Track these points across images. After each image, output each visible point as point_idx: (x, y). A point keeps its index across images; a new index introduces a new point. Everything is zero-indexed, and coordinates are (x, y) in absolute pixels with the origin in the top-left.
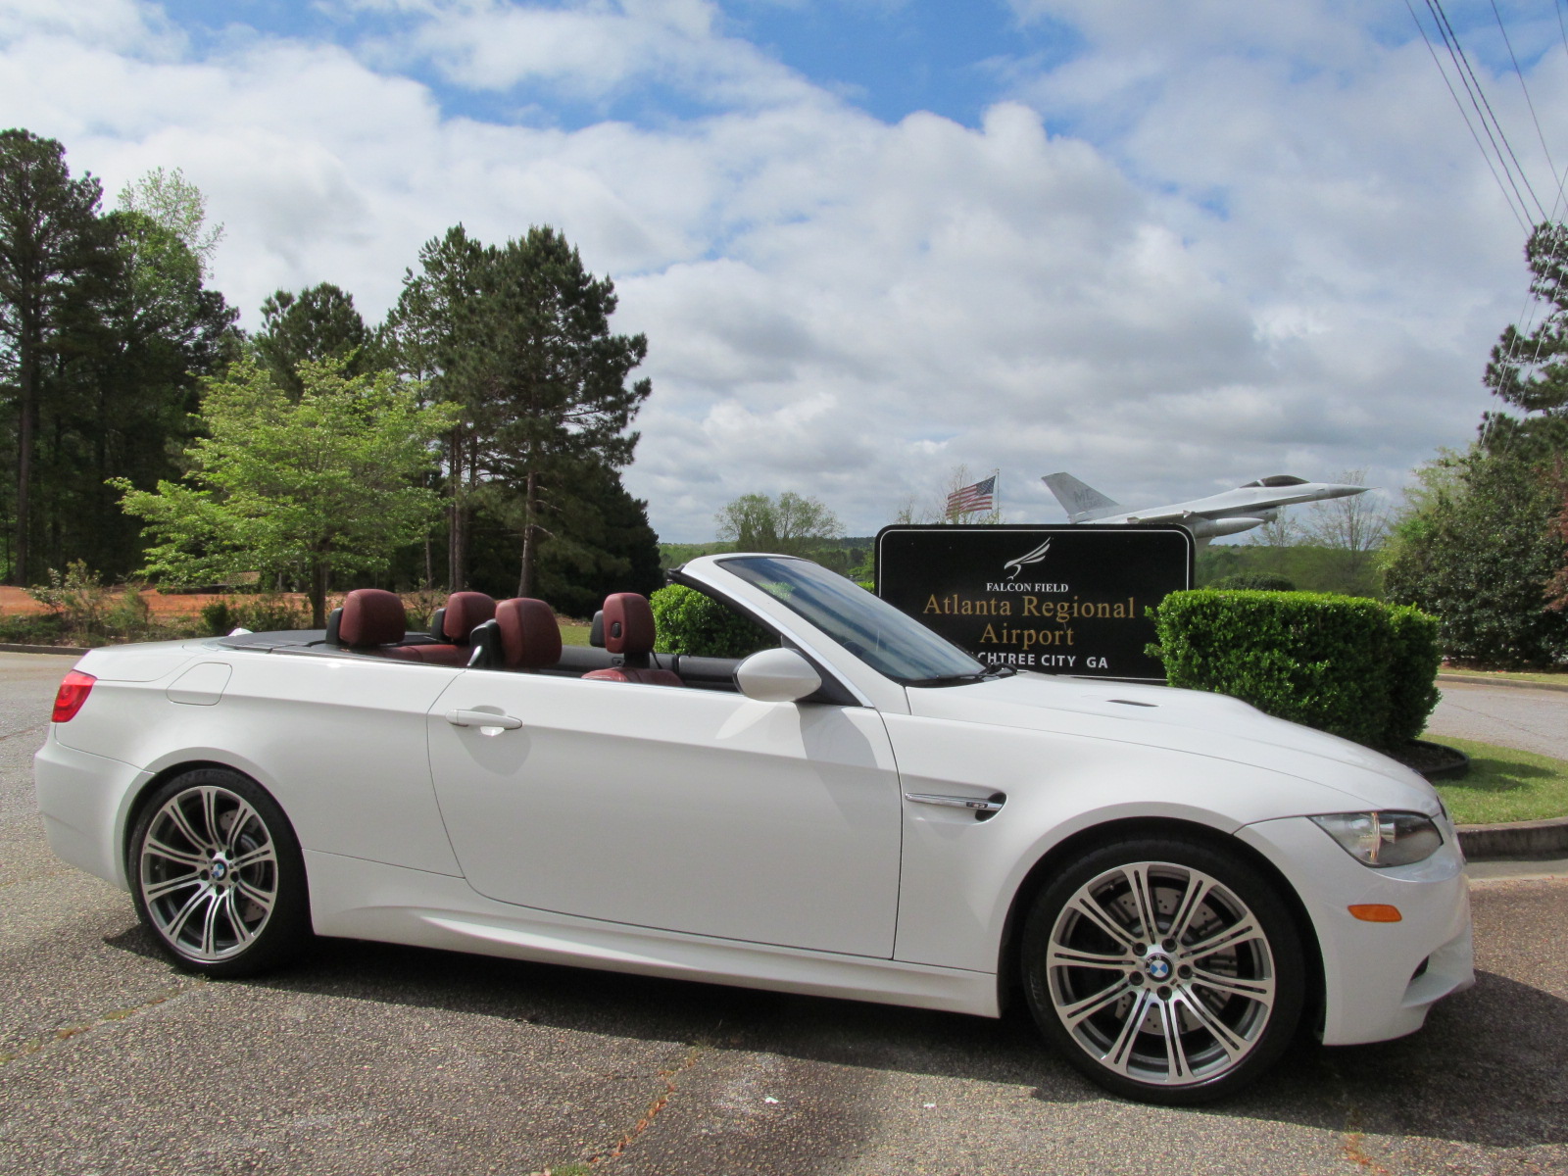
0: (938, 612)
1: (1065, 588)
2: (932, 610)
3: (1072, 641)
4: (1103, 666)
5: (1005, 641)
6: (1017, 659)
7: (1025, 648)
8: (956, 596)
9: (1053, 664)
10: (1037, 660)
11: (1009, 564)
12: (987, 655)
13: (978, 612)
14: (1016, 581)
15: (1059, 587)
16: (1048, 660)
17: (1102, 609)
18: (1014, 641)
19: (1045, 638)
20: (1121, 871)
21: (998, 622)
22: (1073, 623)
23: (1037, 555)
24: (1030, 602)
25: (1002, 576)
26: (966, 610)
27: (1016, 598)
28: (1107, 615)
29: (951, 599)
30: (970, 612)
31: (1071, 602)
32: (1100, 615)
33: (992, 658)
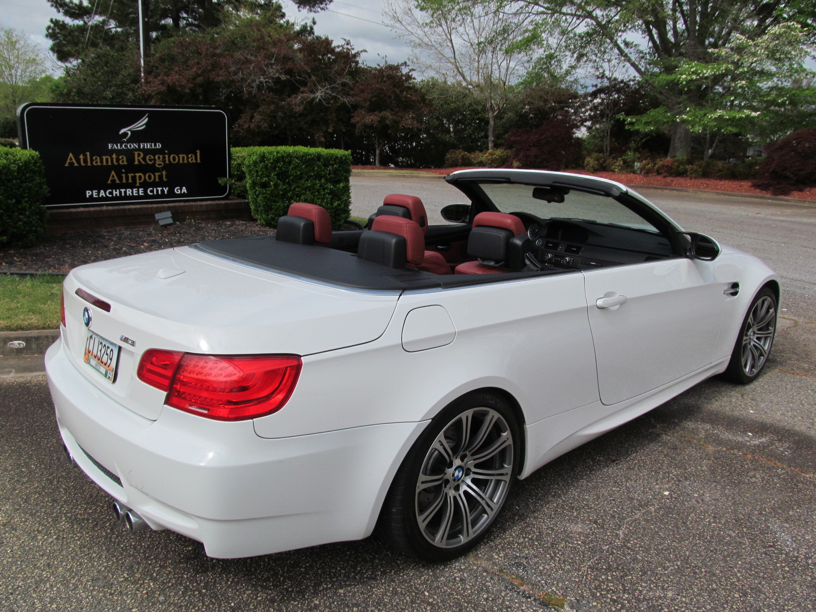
0: (76, 164)
1: (159, 146)
2: (71, 164)
3: (165, 178)
4: (184, 192)
5: (124, 181)
6: (132, 193)
7: (138, 185)
8: (88, 153)
9: (155, 193)
10: (145, 192)
11: (123, 131)
12: (112, 192)
13: (105, 164)
14: (128, 142)
15: (155, 145)
16: (152, 191)
17: (182, 158)
18: (130, 181)
19: (150, 177)
21: (118, 169)
22: (167, 167)
23: (141, 125)
24: (138, 155)
25: (119, 139)
26: (97, 162)
27: (129, 154)
28: (186, 162)
29: (85, 156)
30: (99, 164)
31: (164, 154)
32: (181, 162)
33: (116, 193)
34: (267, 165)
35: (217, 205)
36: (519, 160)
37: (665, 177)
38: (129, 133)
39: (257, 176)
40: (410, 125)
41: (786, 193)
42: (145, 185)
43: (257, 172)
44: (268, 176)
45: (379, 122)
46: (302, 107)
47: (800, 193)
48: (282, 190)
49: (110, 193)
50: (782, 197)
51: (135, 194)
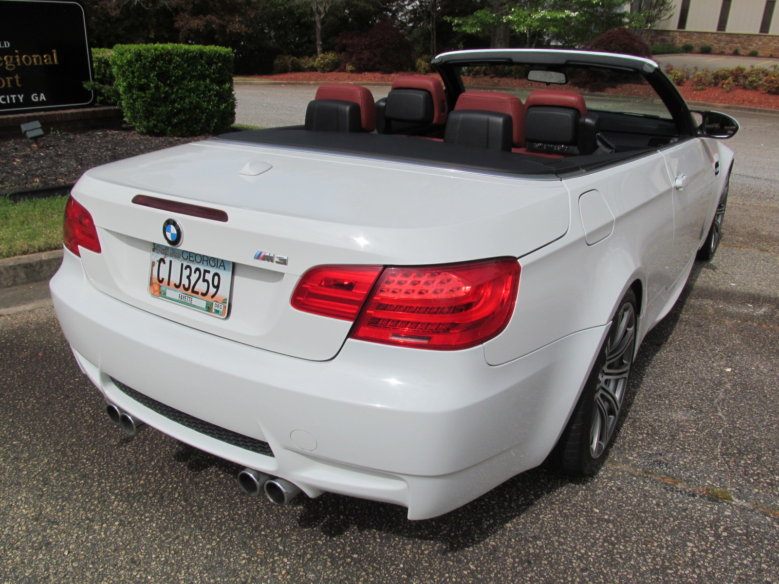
34: (145, 64)
35: (84, 113)
36: (353, 64)
37: (492, 77)
39: (134, 77)
40: (238, 29)
41: (601, 89)
43: (133, 73)
44: (147, 77)
45: (206, 26)
46: (118, 11)
47: (614, 89)
48: (164, 93)
50: (599, 93)
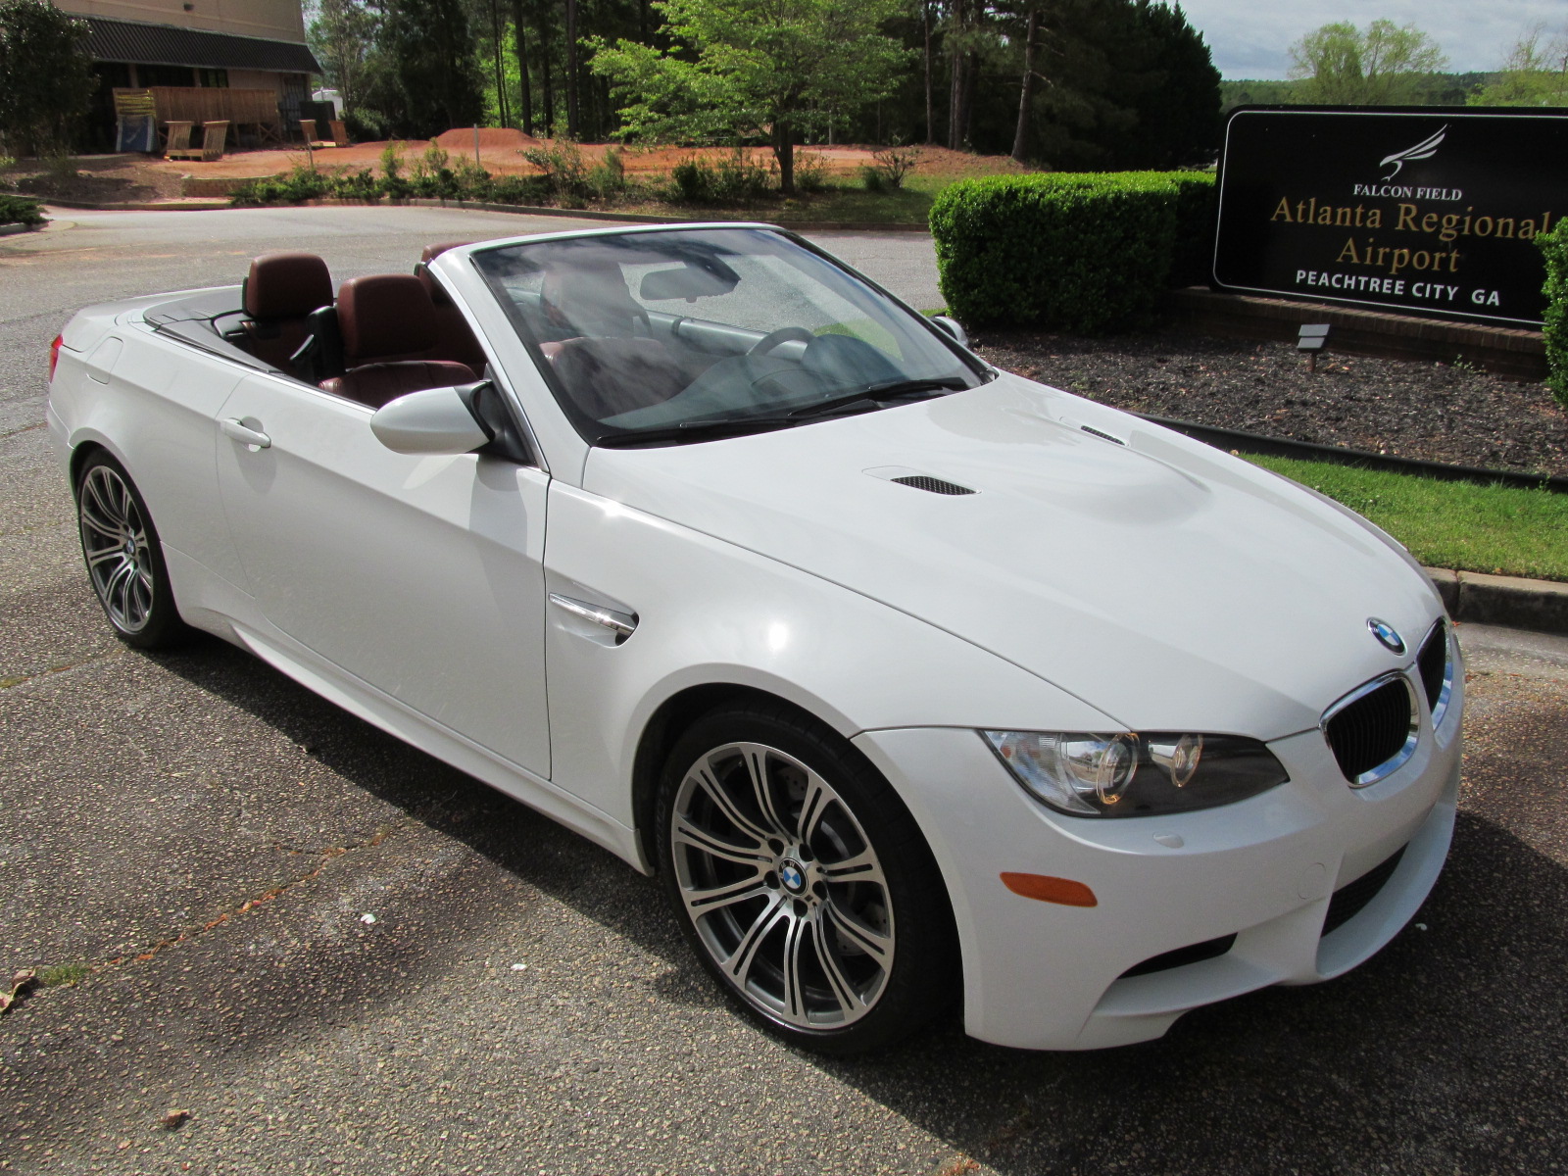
0: (1288, 219)
1: (1457, 195)
2: (1282, 217)
3: (1455, 267)
4: (1493, 303)
5: (1369, 261)
6: (1381, 286)
7: (1393, 272)
8: (1313, 200)
9: (1427, 295)
10: (1407, 288)
11: (1386, 160)
12: (1343, 278)
13: (1338, 223)
14: (1393, 183)
15: (1449, 194)
16: (1421, 290)
17: (1503, 226)
18: (1380, 263)
19: (1421, 260)
20: (738, 749)
21: (1361, 236)
22: (1461, 243)
23: (1426, 149)
24: (1408, 212)
25: (1375, 176)
26: (1324, 219)
27: (1389, 206)
28: (1510, 235)
29: (1307, 204)
30: (1328, 222)
31: (1464, 214)
32: (1499, 234)
33: (1350, 282)
38: (1400, 164)
42: (1409, 275)
49: (1339, 281)
51: (1384, 291)
